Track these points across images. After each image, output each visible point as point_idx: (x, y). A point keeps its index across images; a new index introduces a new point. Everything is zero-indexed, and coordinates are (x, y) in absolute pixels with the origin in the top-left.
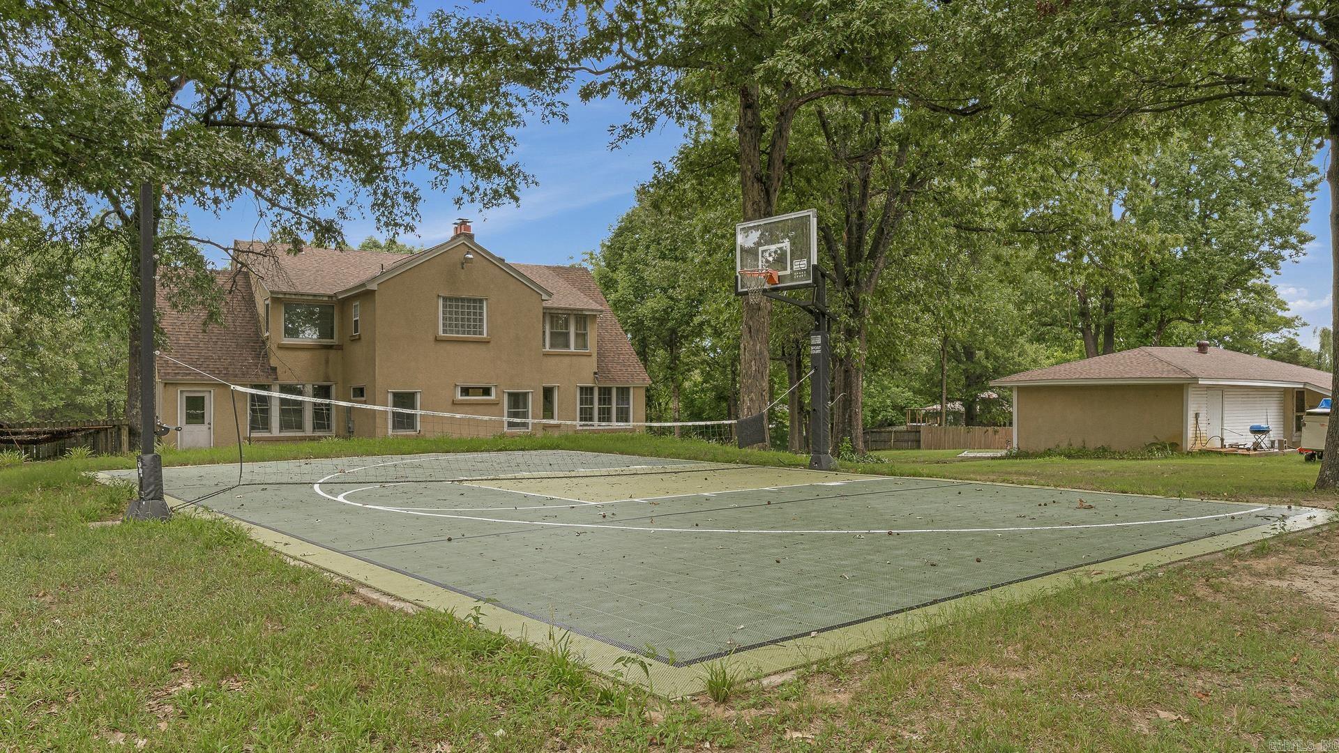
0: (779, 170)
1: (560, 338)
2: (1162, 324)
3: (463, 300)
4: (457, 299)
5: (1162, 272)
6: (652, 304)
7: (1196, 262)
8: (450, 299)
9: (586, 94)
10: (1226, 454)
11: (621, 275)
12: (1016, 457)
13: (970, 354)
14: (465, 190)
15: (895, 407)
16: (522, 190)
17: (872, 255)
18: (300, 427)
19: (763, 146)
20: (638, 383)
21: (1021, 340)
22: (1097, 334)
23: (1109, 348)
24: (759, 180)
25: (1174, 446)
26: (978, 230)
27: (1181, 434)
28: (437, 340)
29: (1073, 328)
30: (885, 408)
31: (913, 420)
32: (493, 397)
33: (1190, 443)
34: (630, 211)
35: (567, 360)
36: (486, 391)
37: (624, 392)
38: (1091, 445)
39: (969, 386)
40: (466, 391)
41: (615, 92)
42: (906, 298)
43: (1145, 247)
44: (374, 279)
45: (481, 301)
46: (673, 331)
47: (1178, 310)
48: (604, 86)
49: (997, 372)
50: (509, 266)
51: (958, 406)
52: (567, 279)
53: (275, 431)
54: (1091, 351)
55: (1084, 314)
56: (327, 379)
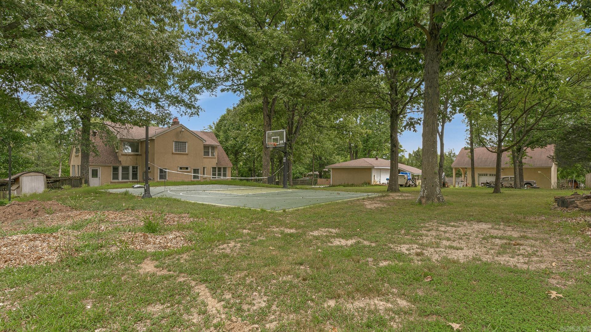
0: (273, 113)
1: (206, 153)
2: (369, 151)
3: (180, 142)
4: (179, 142)
5: (369, 138)
6: (231, 142)
7: (377, 136)
8: (177, 142)
9: (223, 90)
10: (380, 185)
11: (221, 133)
12: (332, 186)
13: (321, 158)
14: (183, 112)
15: (299, 173)
16: (200, 113)
17: (295, 133)
18: (128, 178)
19: (269, 106)
20: (229, 166)
21: (334, 155)
22: (354, 153)
23: (356, 158)
24: (268, 116)
25: (369, 183)
26: (322, 127)
27: (371, 181)
28: (173, 154)
29: (347, 152)
30: (297, 173)
31: (305, 177)
32: (189, 170)
33: (373, 183)
34: (223, 115)
35: (209, 159)
36: (187, 168)
37: (225, 169)
38: (350, 184)
39: (320, 167)
40: (181, 168)
41: (230, 91)
42: (303, 144)
43: (362, 133)
44: (154, 136)
45: (186, 143)
46: (237, 151)
47: (373, 148)
48: (228, 89)
49: (328, 164)
50: (191, 131)
51: (317, 173)
52: (208, 136)
53: (120, 180)
54: (352, 159)
55: (350, 148)
56: (137, 164)
